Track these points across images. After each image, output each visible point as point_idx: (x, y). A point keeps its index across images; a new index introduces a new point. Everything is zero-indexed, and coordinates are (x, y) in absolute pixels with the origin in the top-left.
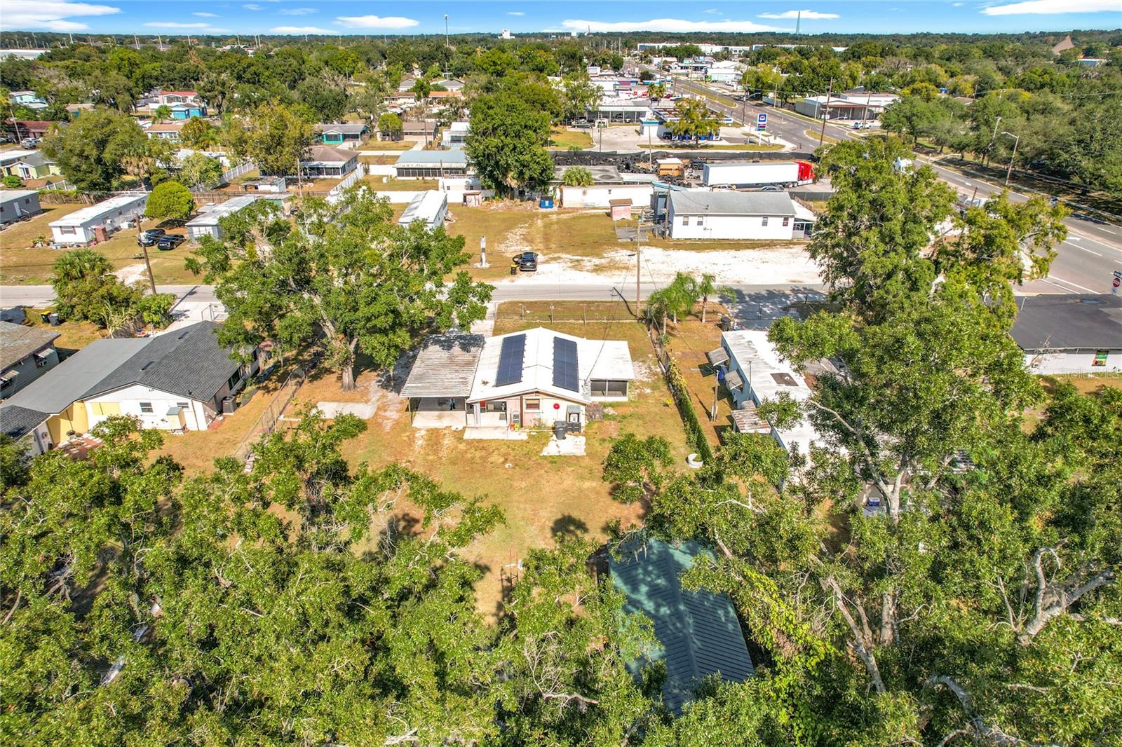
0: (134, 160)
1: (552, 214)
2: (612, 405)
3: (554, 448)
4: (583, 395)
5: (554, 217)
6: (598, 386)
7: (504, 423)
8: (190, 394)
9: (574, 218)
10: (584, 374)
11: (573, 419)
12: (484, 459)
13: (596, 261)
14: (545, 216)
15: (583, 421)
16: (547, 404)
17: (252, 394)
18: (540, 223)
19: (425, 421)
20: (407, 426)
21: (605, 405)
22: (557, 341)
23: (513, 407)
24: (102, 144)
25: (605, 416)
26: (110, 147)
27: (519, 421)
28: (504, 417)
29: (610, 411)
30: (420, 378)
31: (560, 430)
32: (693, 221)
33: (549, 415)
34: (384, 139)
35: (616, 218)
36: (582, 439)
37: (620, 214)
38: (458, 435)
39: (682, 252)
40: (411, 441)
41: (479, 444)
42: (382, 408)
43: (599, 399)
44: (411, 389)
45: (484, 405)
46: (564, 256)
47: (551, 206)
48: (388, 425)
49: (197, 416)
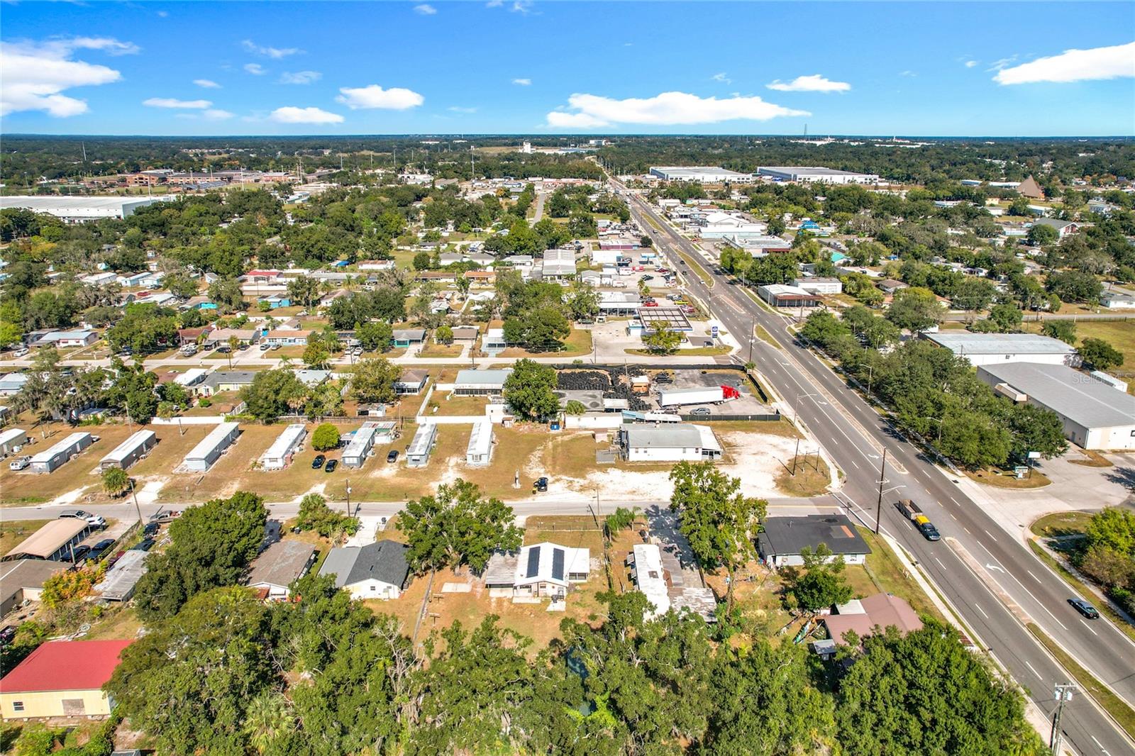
0: (296, 400)
1: (558, 435)
2: (579, 584)
3: (553, 607)
4: (566, 582)
5: (559, 439)
6: (572, 575)
7: (530, 594)
8: (393, 583)
9: (572, 440)
10: (566, 571)
11: (561, 594)
12: (522, 613)
13: (582, 482)
14: (554, 437)
15: (565, 594)
16: (549, 586)
17: (412, 578)
18: (550, 444)
19: (495, 593)
20: (487, 596)
21: (576, 584)
22: (556, 551)
23: (534, 588)
24: (277, 392)
25: (576, 590)
26: (283, 393)
27: (537, 593)
28: (530, 591)
29: (578, 588)
30: (492, 573)
31: (555, 599)
32: (641, 450)
33: (551, 591)
34: (438, 344)
35: (598, 440)
36: (564, 603)
37: (601, 438)
38: (510, 601)
39: (633, 473)
40: (490, 604)
41: (519, 606)
42: (474, 586)
43: (573, 581)
44: (487, 577)
45: (522, 587)
46: (564, 477)
47: (558, 428)
48: (478, 596)
49: (395, 592)
